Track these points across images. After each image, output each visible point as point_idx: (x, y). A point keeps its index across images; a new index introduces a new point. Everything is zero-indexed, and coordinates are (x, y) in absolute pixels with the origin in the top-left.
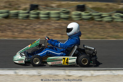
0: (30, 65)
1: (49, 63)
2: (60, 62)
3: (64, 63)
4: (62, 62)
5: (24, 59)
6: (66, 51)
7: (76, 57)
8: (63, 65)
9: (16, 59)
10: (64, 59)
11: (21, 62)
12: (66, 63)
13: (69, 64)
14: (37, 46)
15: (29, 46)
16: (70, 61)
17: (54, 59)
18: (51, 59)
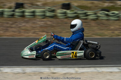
0: (40, 60)
1: (59, 57)
2: (69, 56)
3: (73, 57)
4: (71, 56)
5: (35, 54)
6: (72, 46)
7: (84, 51)
8: (72, 58)
9: (26, 55)
10: (73, 53)
11: (32, 57)
12: (75, 56)
13: (77, 58)
14: (44, 42)
15: (37, 42)
16: (78, 55)
17: (63, 53)
18: (61, 53)
